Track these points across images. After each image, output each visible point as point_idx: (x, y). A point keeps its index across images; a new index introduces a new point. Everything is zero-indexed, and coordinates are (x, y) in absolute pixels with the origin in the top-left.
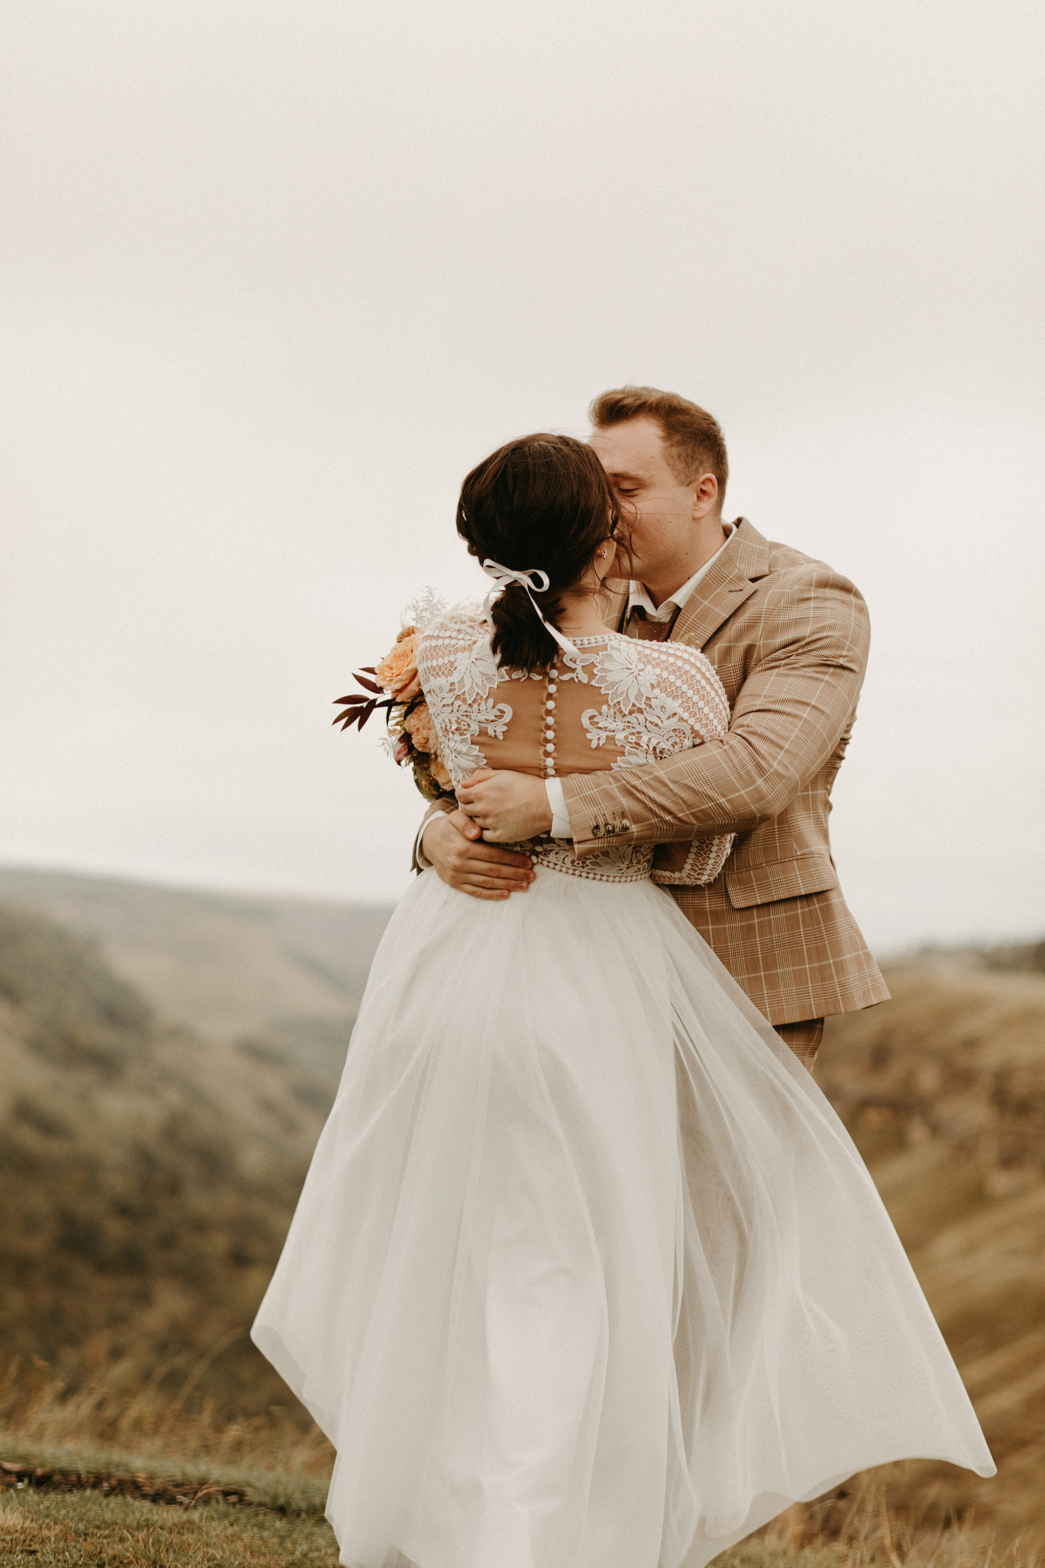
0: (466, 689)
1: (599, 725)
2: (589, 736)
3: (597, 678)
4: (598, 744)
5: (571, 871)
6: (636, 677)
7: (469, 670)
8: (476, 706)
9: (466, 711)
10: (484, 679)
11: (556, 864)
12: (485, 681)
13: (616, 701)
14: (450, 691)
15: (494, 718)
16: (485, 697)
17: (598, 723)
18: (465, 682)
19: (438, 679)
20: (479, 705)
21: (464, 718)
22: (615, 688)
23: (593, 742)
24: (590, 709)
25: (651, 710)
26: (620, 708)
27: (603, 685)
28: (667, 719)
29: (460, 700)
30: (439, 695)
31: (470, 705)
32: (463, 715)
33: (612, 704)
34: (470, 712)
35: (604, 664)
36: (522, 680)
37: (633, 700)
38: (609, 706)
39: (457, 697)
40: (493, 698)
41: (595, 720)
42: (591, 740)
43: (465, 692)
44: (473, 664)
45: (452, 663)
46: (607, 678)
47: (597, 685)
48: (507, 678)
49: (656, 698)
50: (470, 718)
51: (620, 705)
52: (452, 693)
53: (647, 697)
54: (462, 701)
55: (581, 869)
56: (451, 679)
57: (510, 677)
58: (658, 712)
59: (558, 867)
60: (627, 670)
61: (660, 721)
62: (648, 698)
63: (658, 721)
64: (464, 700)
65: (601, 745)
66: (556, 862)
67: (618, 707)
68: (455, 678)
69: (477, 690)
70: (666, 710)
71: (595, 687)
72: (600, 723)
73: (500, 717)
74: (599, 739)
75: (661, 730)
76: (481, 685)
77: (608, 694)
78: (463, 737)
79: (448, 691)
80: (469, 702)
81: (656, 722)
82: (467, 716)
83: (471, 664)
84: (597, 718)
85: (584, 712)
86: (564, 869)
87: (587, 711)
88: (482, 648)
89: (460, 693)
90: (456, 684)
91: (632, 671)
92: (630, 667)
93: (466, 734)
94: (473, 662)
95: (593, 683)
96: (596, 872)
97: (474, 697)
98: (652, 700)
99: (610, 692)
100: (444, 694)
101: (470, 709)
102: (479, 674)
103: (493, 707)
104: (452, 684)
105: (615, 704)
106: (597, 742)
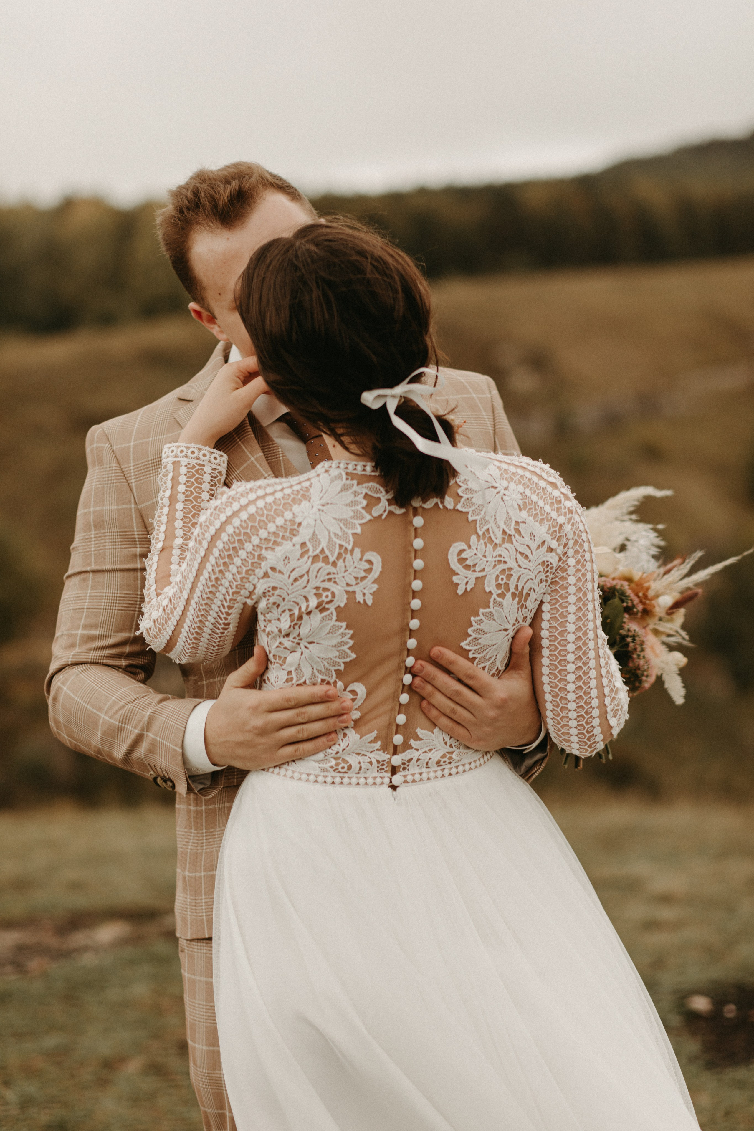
0: (324, 544)
1: (468, 562)
2: (455, 579)
3: (463, 500)
4: (466, 589)
5: (439, 773)
6: (502, 498)
7: (319, 521)
8: (340, 563)
9: (329, 574)
10: (342, 525)
11: (421, 774)
12: (344, 528)
13: (485, 528)
14: (302, 555)
15: (363, 574)
16: (350, 548)
17: (467, 559)
18: (319, 537)
19: (278, 549)
20: (344, 560)
21: (327, 585)
22: (483, 513)
23: (459, 587)
24: (457, 542)
25: (521, 538)
26: (490, 537)
27: (470, 510)
28: (536, 550)
29: (319, 561)
30: (284, 570)
31: (334, 564)
32: (324, 581)
33: (481, 533)
34: (334, 574)
35: (468, 483)
36: (384, 517)
37: (503, 526)
38: (478, 536)
39: (315, 559)
40: (359, 548)
41: (463, 555)
42: (457, 585)
43: (323, 549)
44: (321, 512)
45: (292, 522)
46: (474, 500)
47: (464, 510)
48: (368, 517)
49: (524, 522)
50: (335, 582)
51: (489, 533)
52: (306, 557)
53: (516, 521)
54: (323, 562)
55: (449, 766)
56: (297, 540)
57: (371, 514)
58: (527, 540)
59: (425, 776)
60: (493, 489)
61: (530, 551)
62: (517, 523)
63: (527, 552)
64: (326, 559)
65: (469, 589)
66: (420, 771)
67: (487, 536)
68: (304, 535)
69: (338, 542)
70: (535, 538)
71: (462, 512)
72: (469, 560)
73: (369, 571)
74: (467, 583)
75: (531, 564)
76: (340, 534)
77: (476, 520)
78: (325, 614)
79: (299, 556)
80: (332, 559)
81: (526, 553)
82: (329, 580)
83: (318, 513)
84: (465, 553)
85: (450, 547)
86: (432, 775)
87: (454, 545)
88: (324, 492)
89: (318, 551)
90: (308, 543)
91: (498, 490)
92: (495, 485)
93: (328, 609)
94: (319, 510)
95: (459, 507)
96: (462, 762)
97: (337, 550)
98: (521, 524)
99: (478, 518)
100: (293, 564)
101: (333, 570)
102: (334, 521)
103: (361, 559)
104: (303, 544)
105: (484, 533)
106: (464, 587)
